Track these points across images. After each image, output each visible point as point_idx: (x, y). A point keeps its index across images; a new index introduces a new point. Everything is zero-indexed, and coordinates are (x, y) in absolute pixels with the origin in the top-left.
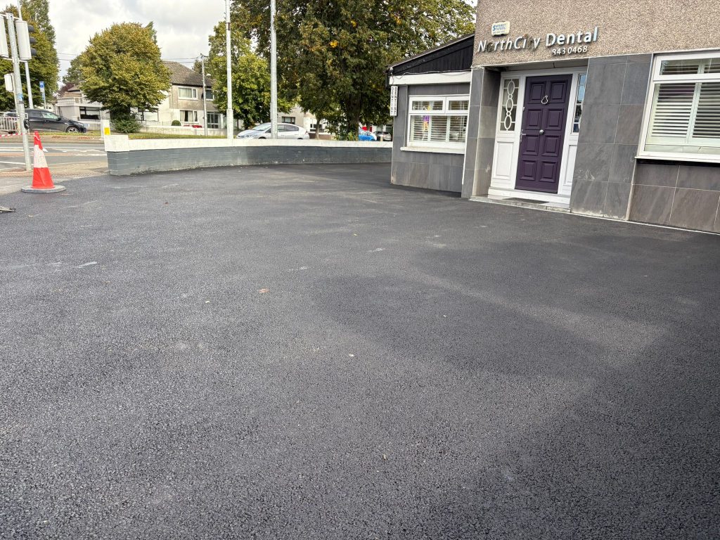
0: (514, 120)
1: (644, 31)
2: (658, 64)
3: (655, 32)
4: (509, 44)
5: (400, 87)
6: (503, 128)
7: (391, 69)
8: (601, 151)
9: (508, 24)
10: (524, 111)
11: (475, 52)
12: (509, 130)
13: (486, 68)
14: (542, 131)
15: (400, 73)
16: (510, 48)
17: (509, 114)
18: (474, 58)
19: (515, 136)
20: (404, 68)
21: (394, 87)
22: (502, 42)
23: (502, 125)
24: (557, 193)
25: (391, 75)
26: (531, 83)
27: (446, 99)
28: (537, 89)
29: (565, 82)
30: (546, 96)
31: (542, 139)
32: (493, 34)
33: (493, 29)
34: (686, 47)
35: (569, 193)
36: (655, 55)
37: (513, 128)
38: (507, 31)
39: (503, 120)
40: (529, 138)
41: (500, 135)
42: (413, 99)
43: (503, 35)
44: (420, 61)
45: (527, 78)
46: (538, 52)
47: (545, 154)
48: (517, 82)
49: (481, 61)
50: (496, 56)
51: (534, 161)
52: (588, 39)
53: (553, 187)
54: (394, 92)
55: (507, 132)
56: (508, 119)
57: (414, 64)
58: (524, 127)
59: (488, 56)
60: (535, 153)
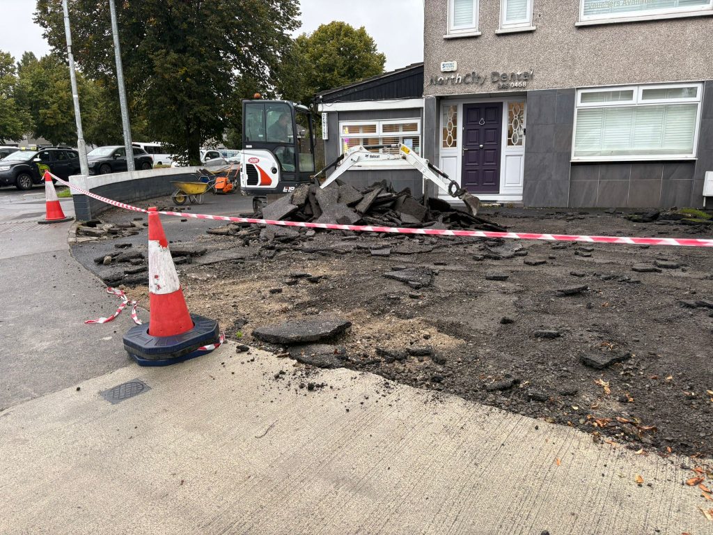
0: (455, 137)
1: (568, 72)
2: (579, 94)
3: (576, 73)
4: (459, 79)
5: (329, 113)
6: (445, 145)
7: (321, 97)
8: (544, 158)
9: (455, 63)
10: (463, 131)
11: (425, 85)
13: (437, 97)
14: (481, 146)
15: (331, 101)
16: (460, 82)
17: (450, 133)
18: (425, 89)
19: (458, 151)
20: (334, 97)
21: (325, 113)
22: (453, 77)
23: (444, 142)
24: (499, 193)
25: (320, 103)
26: (468, 109)
27: (379, 124)
28: (474, 115)
29: (497, 108)
30: (482, 119)
31: (481, 153)
32: (442, 70)
33: (442, 66)
34: (600, 84)
35: (521, 192)
36: (578, 89)
37: (455, 145)
38: (455, 69)
39: (444, 138)
40: (470, 152)
41: (444, 151)
42: (342, 124)
43: (452, 72)
44: (351, 91)
45: (464, 105)
46: (485, 86)
47: (485, 164)
48: (455, 109)
49: (431, 92)
50: (446, 88)
51: (476, 170)
52: (527, 77)
53: (495, 189)
54: (324, 118)
55: (450, 148)
56: (450, 137)
57: (344, 93)
58: (465, 144)
59: (439, 88)
60: (476, 164)
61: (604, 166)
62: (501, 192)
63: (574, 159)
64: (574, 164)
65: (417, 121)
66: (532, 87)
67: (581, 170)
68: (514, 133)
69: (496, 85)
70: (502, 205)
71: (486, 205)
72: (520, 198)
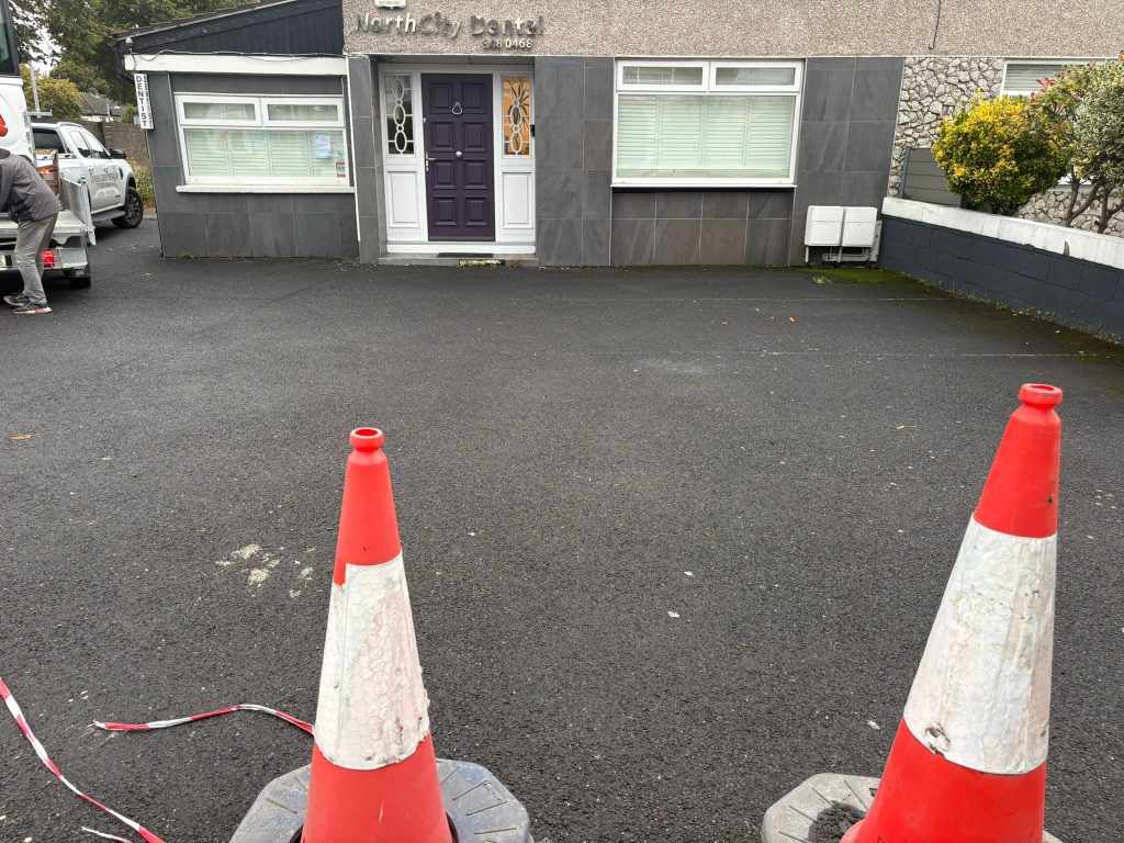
0: (410, 136)
1: (600, 27)
2: (619, 68)
3: (614, 30)
4: (411, 24)
5: (150, 75)
6: (393, 151)
7: (129, 40)
8: (568, 180)
10: (424, 125)
11: (347, 32)
12: (404, 153)
13: (371, 56)
14: (459, 153)
15: (152, 51)
16: (413, 30)
17: (400, 128)
18: (348, 40)
19: (417, 161)
20: (158, 41)
21: (142, 76)
22: (399, 19)
23: (391, 146)
24: (494, 240)
25: (128, 53)
26: (430, 83)
27: (261, 103)
28: (441, 96)
29: (483, 86)
30: (457, 104)
31: (460, 166)
32: (378, 2)
34: (651, 53)
35: (533, 239)
36: (618, 59)
37: (410, 149)
39: (391, 136)
40: (439, 164)
41: (392, 162)
42: (181, 99)
43: (396, 8)
44: (193, 32)
45: (423, 75)
46: (459, 42)
47: (468, 187)
48: (407, 80)
49: (361, 46)
50: (387, 40)
51: (453, 198)
52: (534, 31)
53: (488, 233)
54: (141, 85)
55: (402, 155)
56: (400, 136)
57: (180, 36)
58: (429, 148)
59: (375, 39)
60: (452, 187)
61: (663, 195)
62: (497, 239)
63: (617, 182)
64: (617, 191)
65: (338, 102)
66: (543, 49)
67: (627, 201)
68: (514, 132)
69: (480, 41)
70: (503, 263)
71: (475, 262)
72: (532, 250)
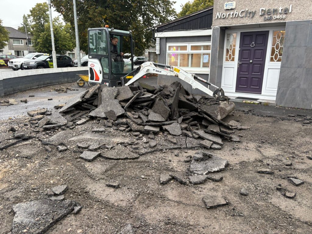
0: (234, 55)
4: (236, 14)
5: (161, 38)
6: (227, 60)
7: (156, 28)
8: (295, 72)
9: (234, 3)
10: (239, 51)
11: (214, 19)
12: (231, 61)
13: (221, 27)
14: (251, 61)
15: (162, 31)
16: (237, 16)
17: (230, 52)
18: (213, 22)
19: (235, 64)
20: (163, 28)
21: (158, 38)
22: (232, 13)
23: (226, 58)
24: (261, 94)
25: (156, 32)
26: (244, 36)
27: (189, 45)
28: (247, 40)
29: (265, 35)
30: (253, 43)
32: (225, 8)
33: (225, 6)
35: (275, 94)
37: (233, 60)
38: (234, 7)
39: (227, 55)
40: (243, 65)
41: (225, 64)
42: (168, 45)
43: (232, 9)
44: (173, 25)
45: (241, 33)
46: (254, 19)
47: (253, 73)
49: (217, 24)
50: (227, 21)
51: (247, 77)
52: (286, 11)
53: (258, 90)
54: (158, 41)
55: (230, 62)
56: (230, 55)
57: (169, 26)
58: (240, 59)
59: (222, 21)
60: (247, 73)
66: (289, 19)
68: (276, 53)
69: (263, 18)
70: (260, 103)
71: (249, 102)
72: (275, 99)
